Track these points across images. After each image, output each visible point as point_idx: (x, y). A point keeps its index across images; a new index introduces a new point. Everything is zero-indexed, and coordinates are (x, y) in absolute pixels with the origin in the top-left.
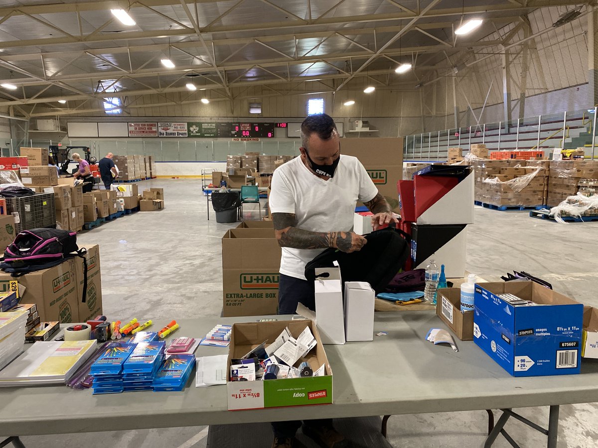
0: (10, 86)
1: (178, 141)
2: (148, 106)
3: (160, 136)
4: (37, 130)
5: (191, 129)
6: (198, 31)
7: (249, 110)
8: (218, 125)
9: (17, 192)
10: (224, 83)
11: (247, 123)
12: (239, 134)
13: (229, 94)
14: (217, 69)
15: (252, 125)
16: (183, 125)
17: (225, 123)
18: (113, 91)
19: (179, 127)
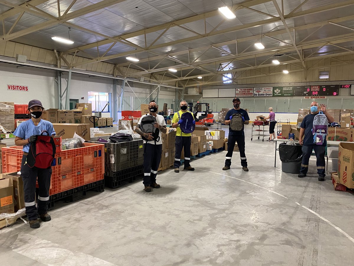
0: (173, 70)
1: (266, 99)
2: (248, 77)
3: (254, 96)
4: (188, 94)
5: (275, 91)
6: (282, 18)
7: (319, 77)
8: (294, 88)
9: (120, 138)
10: (301, 58)
11: (317, 86)
12: (310, 94)
13: (304, 66)
14: (296, 49)
15: (321, 87)
16: (270, 89)
17: (300, 86)
18: (228, 69)
19: (267, 90)
